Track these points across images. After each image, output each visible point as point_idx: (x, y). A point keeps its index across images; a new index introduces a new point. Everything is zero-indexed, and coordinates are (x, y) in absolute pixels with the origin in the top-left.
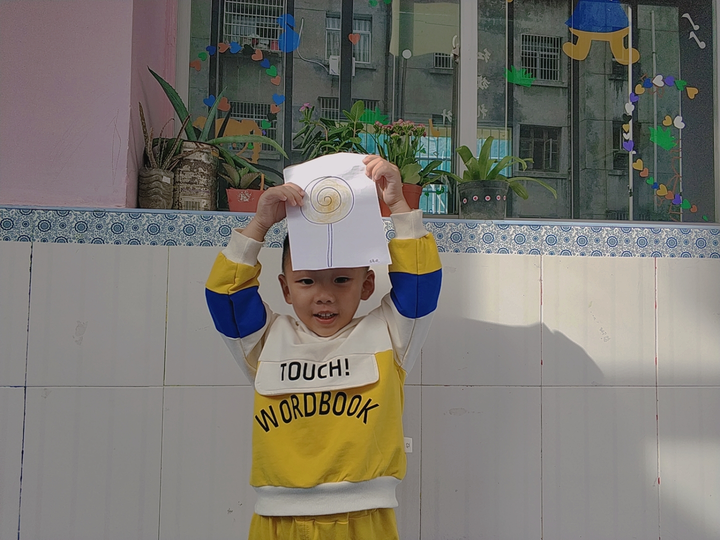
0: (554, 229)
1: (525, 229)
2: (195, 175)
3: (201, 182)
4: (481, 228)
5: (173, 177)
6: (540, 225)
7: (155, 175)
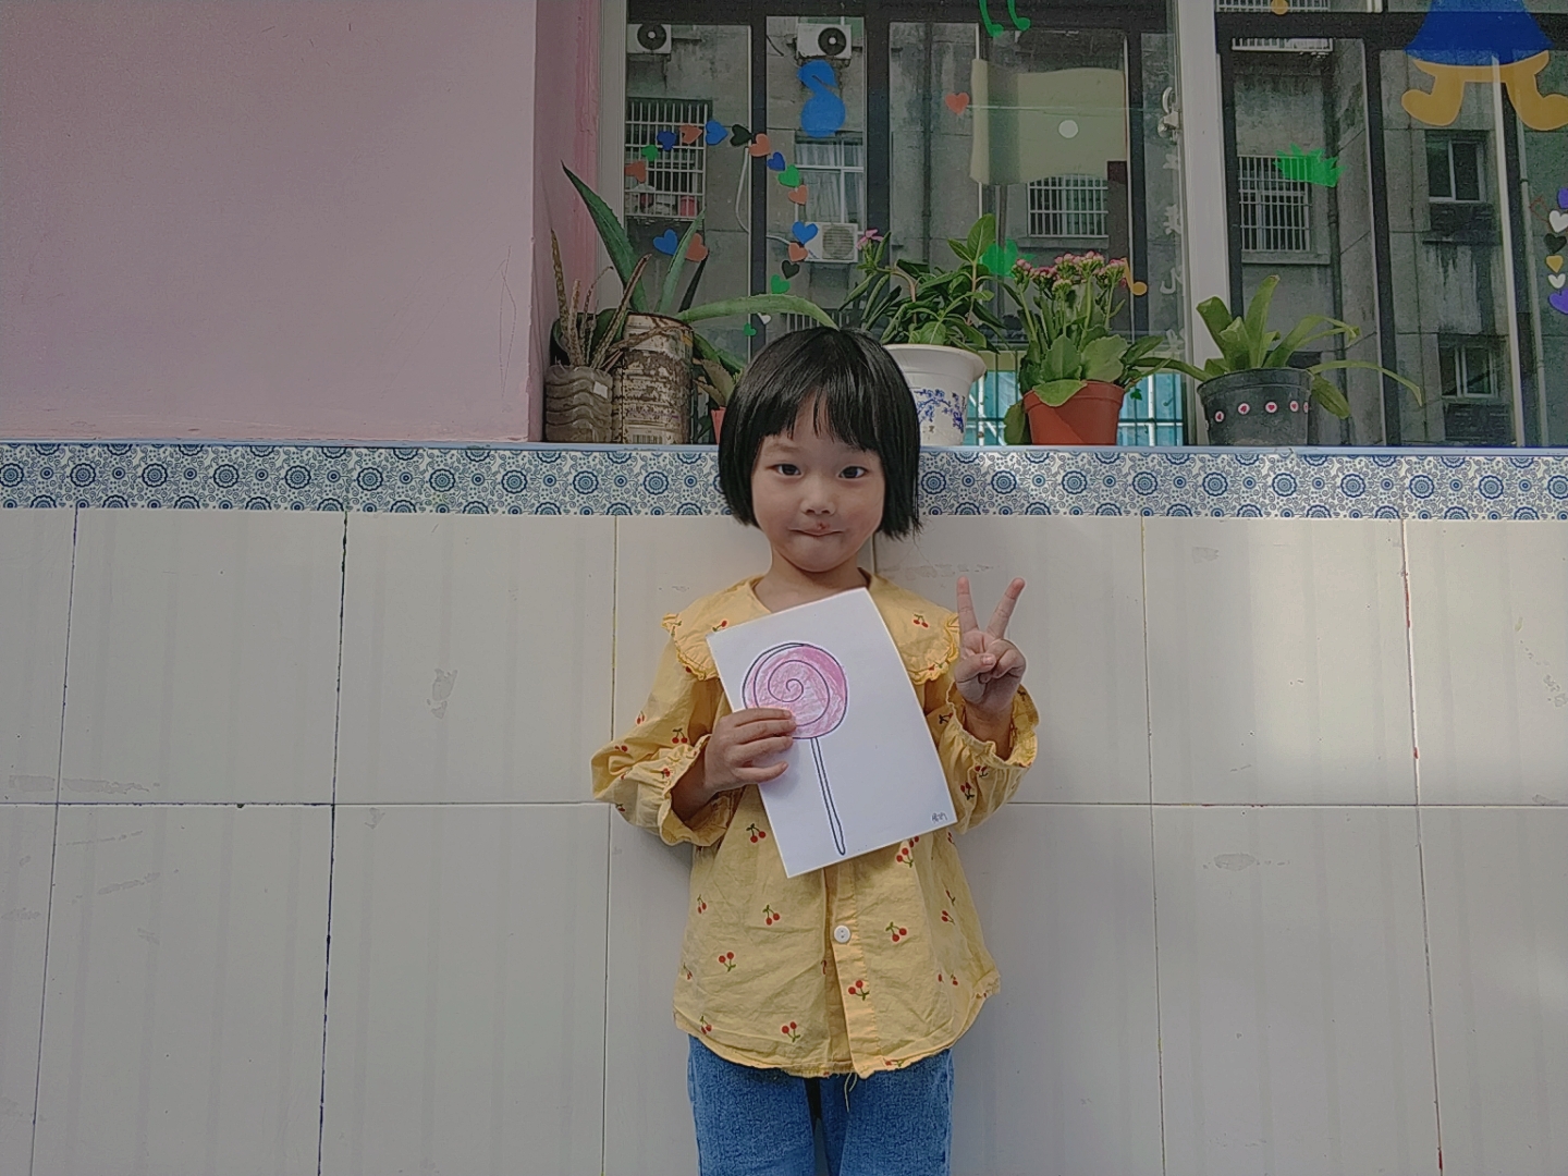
0: (1426, 462)
1: (1363, 464)
2: (652, 382)
3: (665, 397)
4: (1267, 462)
5: (611, 386)
6: (1396, 456)
7: (578, 379)
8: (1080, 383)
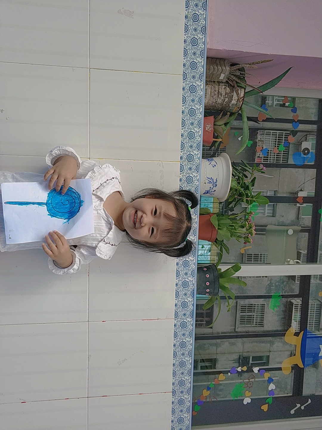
0: (191, 326)
1: (191, 308)
2: (224, 95)
3: (219, 99)
4: (192, 279)
5: (223, 81)
6: (193, 317)
7: (226, 69)
8: (217, 228)
